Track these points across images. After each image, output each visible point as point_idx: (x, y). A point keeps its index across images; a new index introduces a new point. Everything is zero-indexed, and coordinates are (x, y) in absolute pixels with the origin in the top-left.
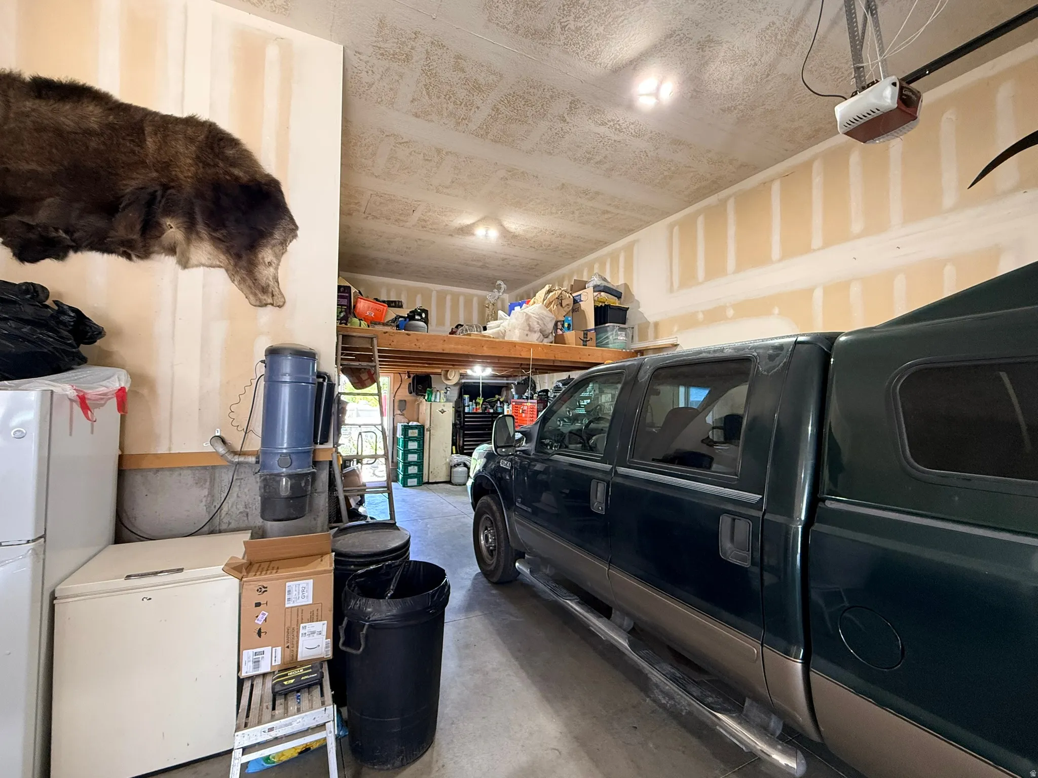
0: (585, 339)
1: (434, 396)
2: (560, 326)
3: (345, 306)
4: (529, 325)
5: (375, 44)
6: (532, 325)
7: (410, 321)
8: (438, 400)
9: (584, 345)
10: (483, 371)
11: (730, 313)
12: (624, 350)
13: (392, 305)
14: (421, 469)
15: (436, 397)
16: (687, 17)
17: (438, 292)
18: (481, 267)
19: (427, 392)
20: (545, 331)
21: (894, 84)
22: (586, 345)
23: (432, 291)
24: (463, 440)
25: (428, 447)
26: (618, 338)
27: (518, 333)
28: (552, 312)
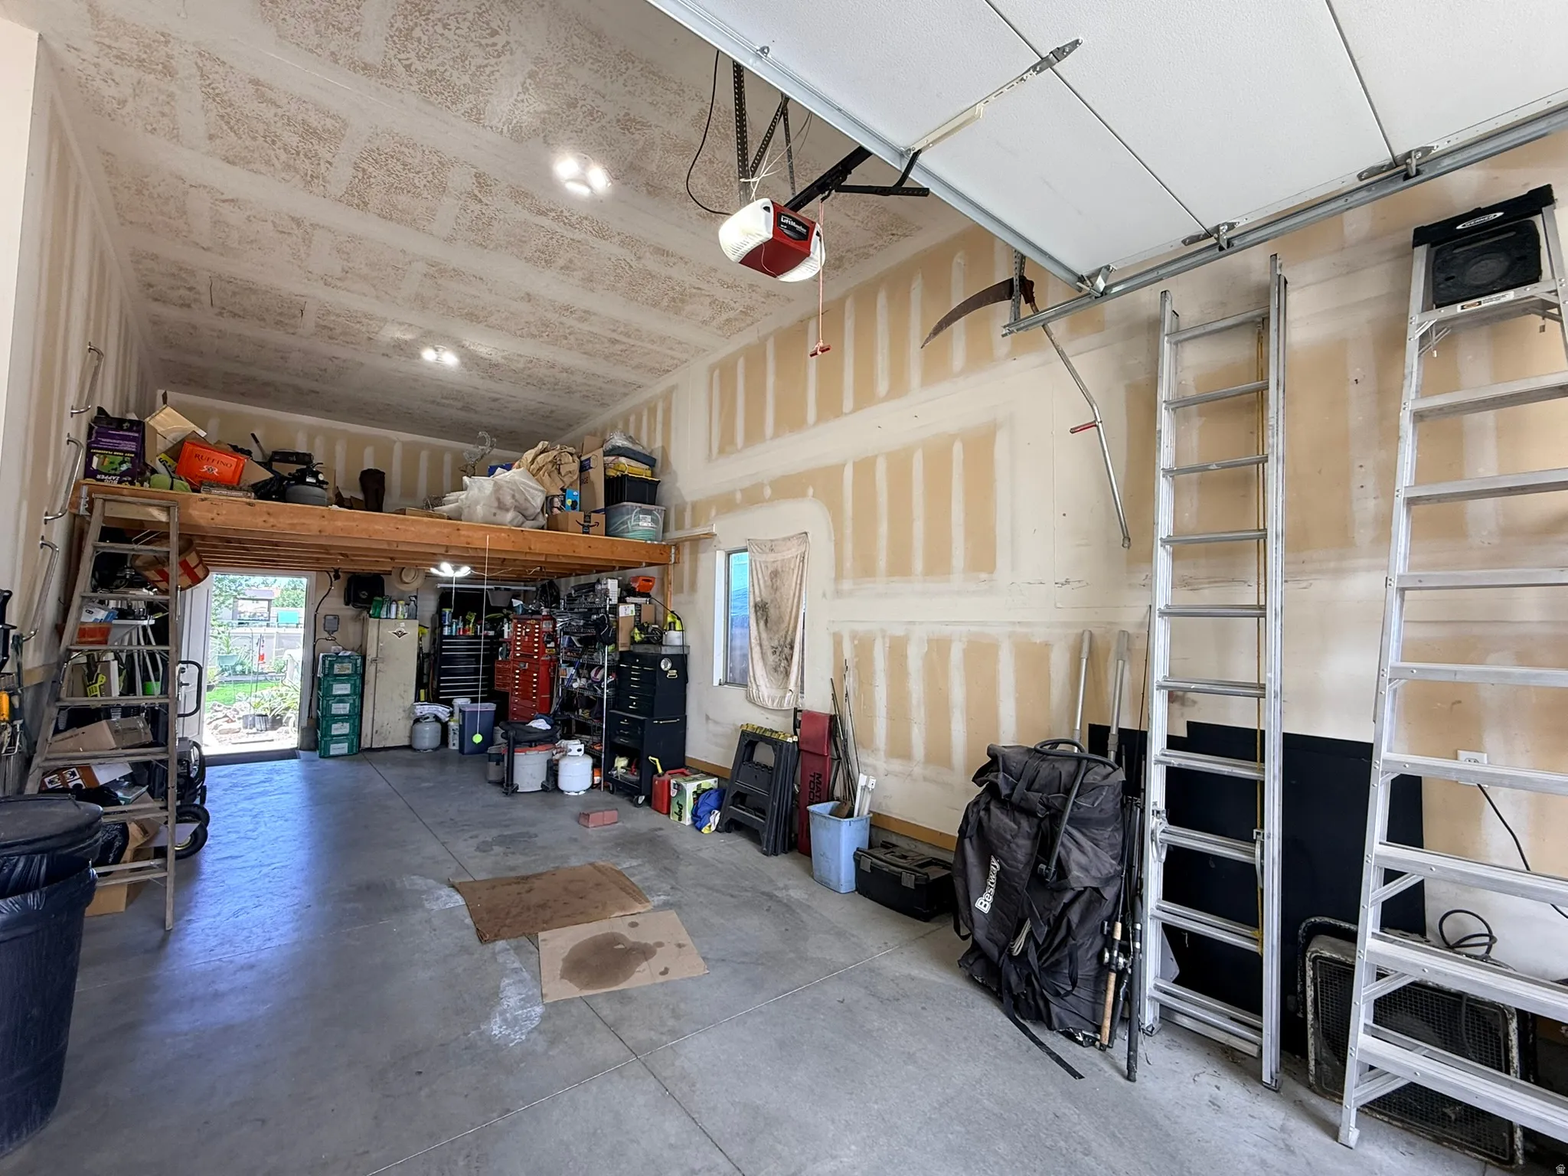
0: (586, 524)
1: (385, 609)
2: (557, 502)
3: (132, 452)
4: (498, 500)
5: (97, 39)
6: (502, 500)
7: (296, 484)
8: (393, 616)
9: (584, 533)
10: (456, 569)
11: (768, 492)
12: (649, 542)
13: (291, 459)
14: (357, 731)
15: (389, 611)
16: (583, 83)
17: (405, 444)
18: (463, 409)
19: (374, 603)
20: (526, 509)
21: (767, 209)
22: (588, 533)
23: (395, 442)
24: (439, 679)
25: (372, 691)
26: (640, 524)
27: (480, 510)
28: (541, 482)
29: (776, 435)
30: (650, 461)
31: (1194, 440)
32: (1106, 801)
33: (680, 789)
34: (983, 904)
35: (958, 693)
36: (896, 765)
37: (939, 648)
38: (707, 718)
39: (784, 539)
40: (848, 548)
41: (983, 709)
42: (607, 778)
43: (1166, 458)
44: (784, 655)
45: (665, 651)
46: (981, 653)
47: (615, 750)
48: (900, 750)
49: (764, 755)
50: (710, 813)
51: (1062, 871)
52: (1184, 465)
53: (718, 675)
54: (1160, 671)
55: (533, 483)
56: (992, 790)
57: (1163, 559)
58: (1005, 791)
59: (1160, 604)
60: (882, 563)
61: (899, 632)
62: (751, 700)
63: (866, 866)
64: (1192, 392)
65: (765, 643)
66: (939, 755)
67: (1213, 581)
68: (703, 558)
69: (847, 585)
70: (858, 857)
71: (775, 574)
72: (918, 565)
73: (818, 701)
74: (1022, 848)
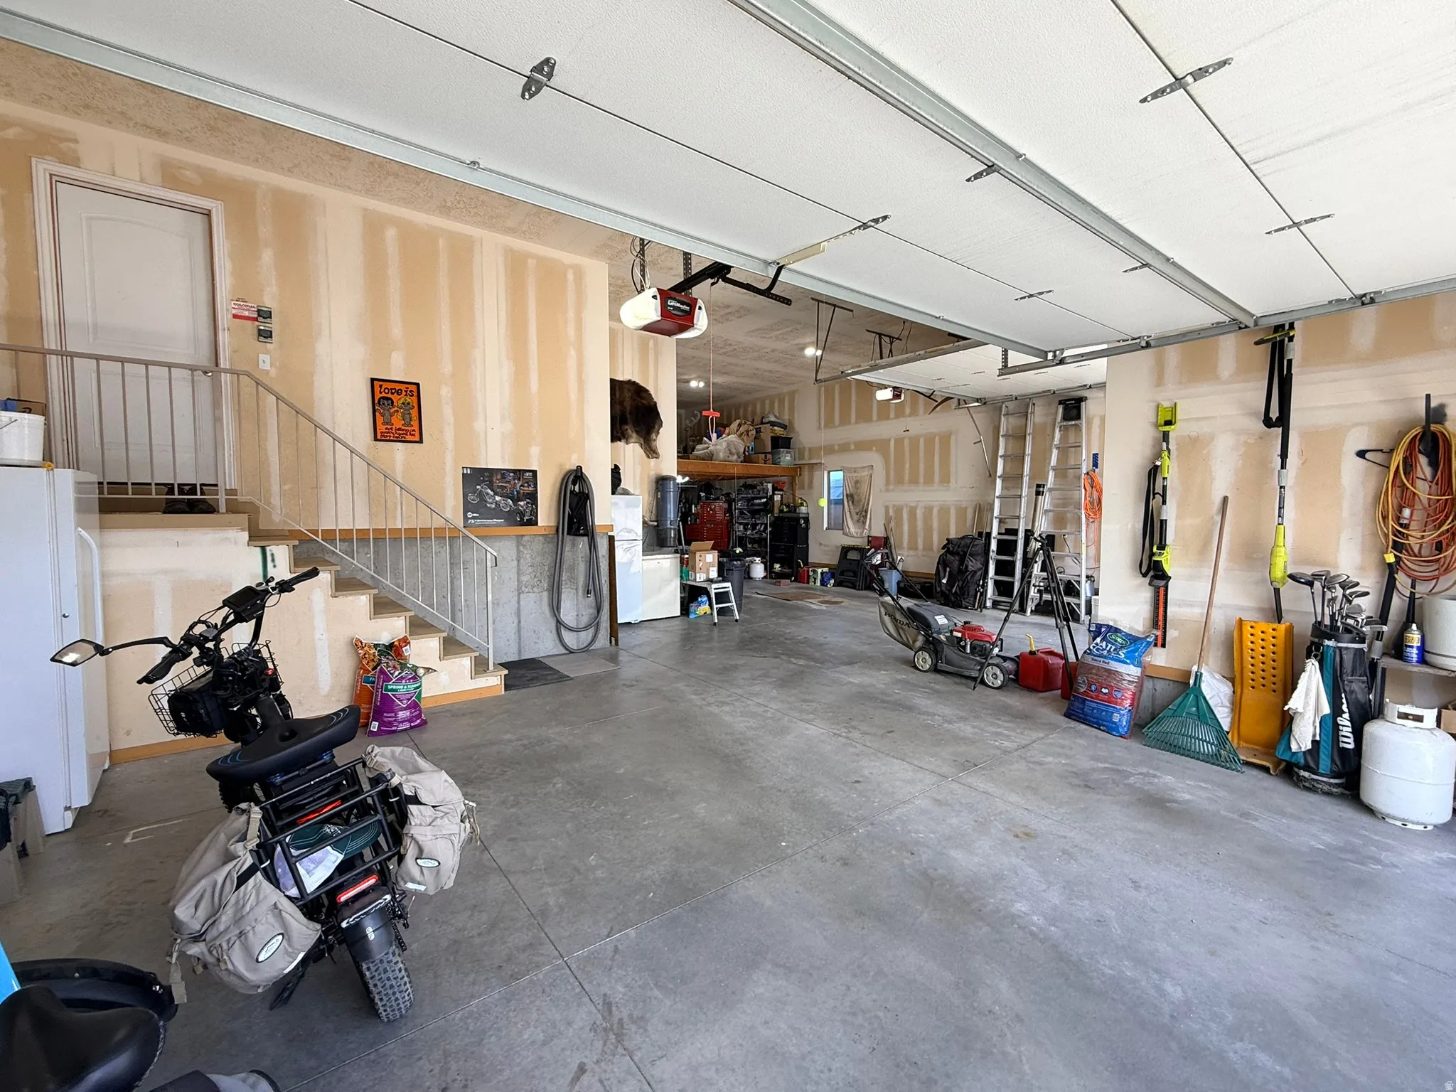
0: (765, 459)
4: (729, 450)
6: (731, 450)
9: (764, 464)
12: (790, 466)
20: (738, 454)
22: (766, 464)
26: (786, 458)
27: (721, 455)
28: (743, 440)
29: (857, 422)
30: (784, 427)
31: (1010, 445)
32: (979, 549)
33: (815, 572)
34: (944, 581)
35: (935, 525)
36: (912, 552)
37: (929, 510)
38: (821, 544)
39: (861, 468)
40: (892, 473)
41: (945, 526)
42: (771, 572)
43: (1001, 452)
44: (862, 516)
45: (801, 516)
46: (944, 510)
47: (773, 561)
48: (913, 546)
49: (852, 556)
50: (829, 580)
51: (967, 567)
52: (1008, 454)
53: (825, 526)
54: (996, 513)
55: (740, 441)
56: (948, 551)
57: (999, 482)
58: (951, 549)
59: (997, 494)
60: (907, 478)
61: (913, 504)
62: (845, 534)
63: (902, 585)
64: (1010, 432)
65: (852, 510)
66: (928, 547)
67: (1013, 487)
68: (817, 474)
69: (891, 487)
70: (898, 583)
71: (857, 482)
72: (922, 480)
73: (878, 531)
74: (956, 564)
